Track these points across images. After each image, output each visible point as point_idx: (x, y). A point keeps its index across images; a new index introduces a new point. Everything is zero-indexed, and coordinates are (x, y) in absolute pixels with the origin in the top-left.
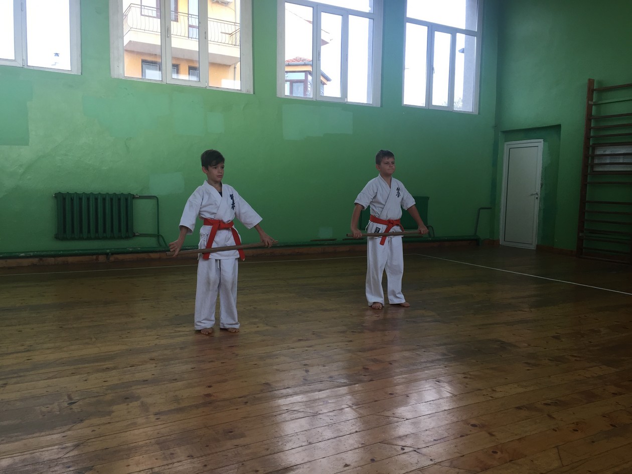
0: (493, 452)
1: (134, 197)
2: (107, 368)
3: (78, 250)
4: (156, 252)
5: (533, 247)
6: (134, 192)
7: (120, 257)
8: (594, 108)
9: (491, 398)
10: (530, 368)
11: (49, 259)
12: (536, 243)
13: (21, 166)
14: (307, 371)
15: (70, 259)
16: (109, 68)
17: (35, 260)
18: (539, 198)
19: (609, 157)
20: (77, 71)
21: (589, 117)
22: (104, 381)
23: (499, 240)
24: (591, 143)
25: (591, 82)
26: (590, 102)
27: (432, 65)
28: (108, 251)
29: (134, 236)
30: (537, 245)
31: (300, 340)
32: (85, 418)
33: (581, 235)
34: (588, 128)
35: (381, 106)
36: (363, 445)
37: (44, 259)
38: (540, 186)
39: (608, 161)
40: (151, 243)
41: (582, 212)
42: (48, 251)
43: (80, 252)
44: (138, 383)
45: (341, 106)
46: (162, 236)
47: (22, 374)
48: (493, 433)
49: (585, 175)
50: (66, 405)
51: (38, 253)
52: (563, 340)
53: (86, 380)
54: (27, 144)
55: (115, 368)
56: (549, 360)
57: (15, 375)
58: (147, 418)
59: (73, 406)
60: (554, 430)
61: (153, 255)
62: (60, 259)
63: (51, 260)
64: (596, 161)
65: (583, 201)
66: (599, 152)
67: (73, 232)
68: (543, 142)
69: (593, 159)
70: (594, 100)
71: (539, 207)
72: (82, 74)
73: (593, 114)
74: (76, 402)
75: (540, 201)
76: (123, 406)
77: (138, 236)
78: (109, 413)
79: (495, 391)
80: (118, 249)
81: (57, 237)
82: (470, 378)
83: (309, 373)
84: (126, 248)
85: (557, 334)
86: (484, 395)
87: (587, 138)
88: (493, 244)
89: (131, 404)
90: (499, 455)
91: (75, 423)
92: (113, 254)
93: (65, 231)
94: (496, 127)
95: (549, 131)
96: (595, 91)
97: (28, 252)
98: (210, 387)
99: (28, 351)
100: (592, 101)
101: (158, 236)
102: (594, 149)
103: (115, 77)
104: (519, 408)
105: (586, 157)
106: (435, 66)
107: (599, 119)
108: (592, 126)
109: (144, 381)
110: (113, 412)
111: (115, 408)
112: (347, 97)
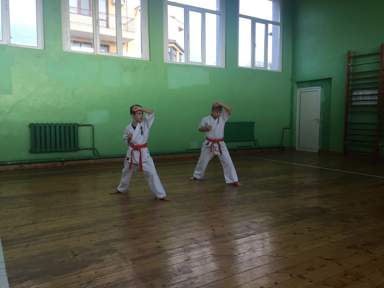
0: (345, 275)
1: (78, 125)
2: (89, 233)
3: (44, 159)
4: (92, 159)
5: (316, 151)
6: (78, 122)
7: (70, 163)
8: (351, 67)
9: (330, 242)
10: (345, 224)
11: (26, 165)
12: (318, 149)
13: (7, 107)
14: (213, 230)
15: (39, 165)
16: (61, 45)
17: (17, 166)
18: (319, 122)
19: (361, 96)
20: (41, 47)
21: (349, 74)
22: (91, 241)
23: (295, 147)
24: (350, 89)
25: (349, 52)
26: (349, 64)
27: (255, 43)
28: (63, 159)
29: (79, 149)
30: (319, 150)
31: (202, 211)
32: (87, 265)
33: (345, 143)
34: (349, 80)
35: (226, 67)
36: (266, 275)
37: (22, 165)
38: (320, 114)
39: (361, 99)
40: (89, 153)
41: (346, 130)
42: (25, 160)
43: (46, 160)
44: (111, 241)
45: (202, 68)
46: (96, 149)
47: (36, 238)
48: (340, 264)
49: (347, 107)
50: (72, 257)
51: (20, 162)
52: (356, 206)
53: (79, 241)
54: (11, 93)
55: (94, 232)
56: (353, 218)
57: (32, 239)
58: (127, 263)
59: (77, 257)
60: (374, 260)
61: (90, 161)
62: (33, 165)
63: (27, 166)
64: (353, 99)
65: (346, 123)
66: (355, 93)
67: (41, 148)
68: (320, 88)
69: (351, 98)
70: (351, 63)
71: (320, 127)
72: (44, 49)
73: (351, 71)
74: (78, 255)
75: (320, 123)
76: (108, 256)
77: (81, 149)
78: (102, 261)
79: (330, 238)
80: (69, 158)
81: (31, 152)
82: (313, 231)
83: (216, 231)
84: (74, 157)
85: (351, 203)
86: (325, 241)
87: (348, 85)
88: (292, 149)
89: (113, 255)
90: (349, 277)
91: (82, 268)
92: (66, 161)
93: (36, 148)
94: (292, 79)
95: (325, 82)
96: (352, 57)
97: (13, 161)
98: (158, 242)
99: (34, 223)
100: (350, 63)
101: (93, 149)
102: (352, 92)
103: (65, 51)
104: (348, 248)
105: (348, 96)
106: (256, 43)
107: (354, 74)
108: (351, 78)
109: (116, 240)
110: (104, 260)
111: (104, 257)
112: (205, 62)
